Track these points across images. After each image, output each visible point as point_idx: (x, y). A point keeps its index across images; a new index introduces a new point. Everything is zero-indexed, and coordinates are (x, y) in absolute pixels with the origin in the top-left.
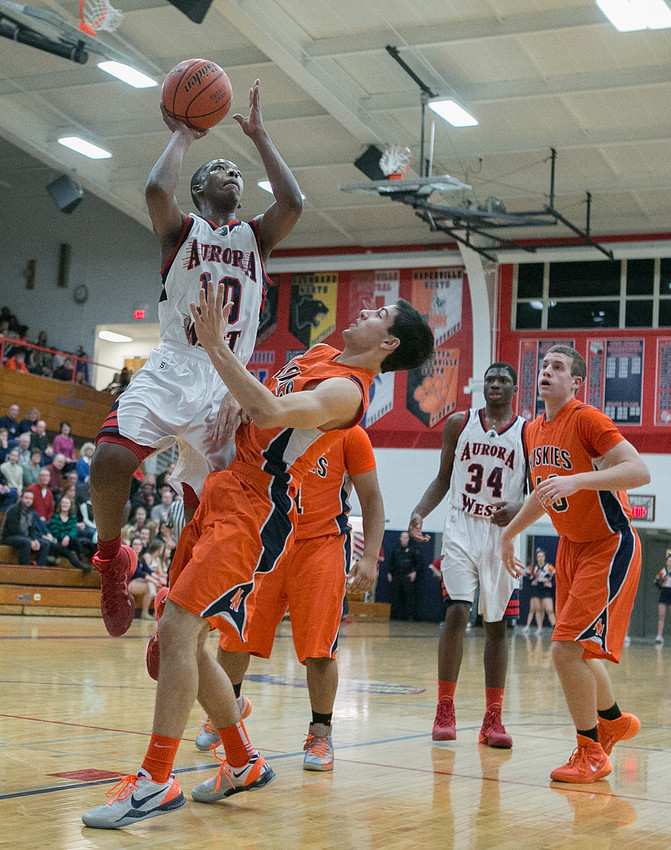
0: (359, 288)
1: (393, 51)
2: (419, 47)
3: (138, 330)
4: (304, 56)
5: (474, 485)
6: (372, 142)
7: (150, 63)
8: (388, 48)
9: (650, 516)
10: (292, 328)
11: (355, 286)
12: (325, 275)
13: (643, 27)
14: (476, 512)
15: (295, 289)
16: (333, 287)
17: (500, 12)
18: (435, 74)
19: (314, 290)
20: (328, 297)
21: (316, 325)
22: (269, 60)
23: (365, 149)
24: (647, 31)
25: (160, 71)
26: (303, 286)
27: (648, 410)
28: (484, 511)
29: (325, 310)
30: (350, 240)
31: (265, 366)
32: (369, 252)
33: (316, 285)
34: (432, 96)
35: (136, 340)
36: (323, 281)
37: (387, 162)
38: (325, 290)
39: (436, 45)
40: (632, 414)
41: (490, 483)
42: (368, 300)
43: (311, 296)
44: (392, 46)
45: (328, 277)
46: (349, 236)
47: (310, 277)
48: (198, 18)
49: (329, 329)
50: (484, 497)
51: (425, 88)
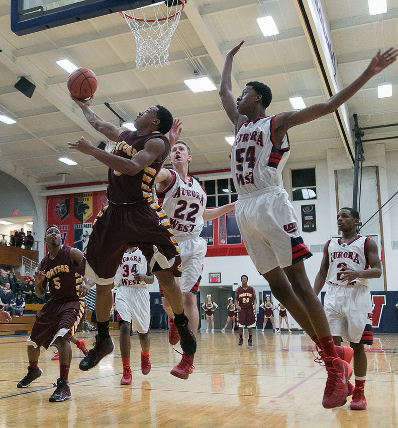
0: (101, 198)
1: (107, 105)
2: (117, 102)
3: (16, 220)
4: (73, 108)
5: (126, 273)
6: (102, 141)
7: (14, 114)
8: (105, 104)
9: (219, 281)
10: (76, 215)
11: (99, 198)
12: (88, 194)
13: (203, 91)
14: (129, 284)
15: (76, 200)
16: (91, 198)
17: (148, 87)
18: (125, 113)
19: (83, 200)
20: (89, 202)
21: (85, 214)
22: (60, 111)
23: (100, 143)
24: (205, 92)
25: (17, 117)
26: (79, 198)
27: (216, 239)
28: (132, 283)
29: (88, 207)
30: (97, 179)
31: (66, 231)
32: (104, 184)
33: (84, 198)
34: (124, 121)
35: (15, 223)
36: (87, 196)
37: (108, 149)
38: (88, 200)
39: (124, 101)
40: (210, 241)
41: (132, 271)
42: (105, 202)
43: (82, 202)
44: (107, 103)
45: (89, 194)
46: (97, 178)
47: (82, 194)
48: (30, 96)
49: (90, 215)
50: (131, 277)
51: (121, 119)
